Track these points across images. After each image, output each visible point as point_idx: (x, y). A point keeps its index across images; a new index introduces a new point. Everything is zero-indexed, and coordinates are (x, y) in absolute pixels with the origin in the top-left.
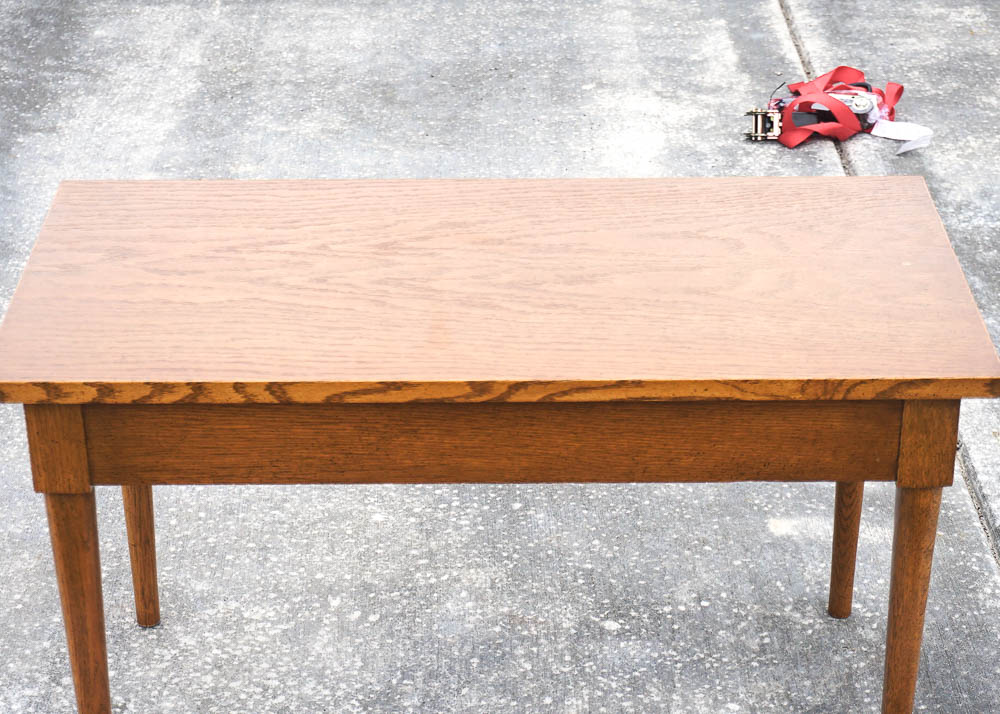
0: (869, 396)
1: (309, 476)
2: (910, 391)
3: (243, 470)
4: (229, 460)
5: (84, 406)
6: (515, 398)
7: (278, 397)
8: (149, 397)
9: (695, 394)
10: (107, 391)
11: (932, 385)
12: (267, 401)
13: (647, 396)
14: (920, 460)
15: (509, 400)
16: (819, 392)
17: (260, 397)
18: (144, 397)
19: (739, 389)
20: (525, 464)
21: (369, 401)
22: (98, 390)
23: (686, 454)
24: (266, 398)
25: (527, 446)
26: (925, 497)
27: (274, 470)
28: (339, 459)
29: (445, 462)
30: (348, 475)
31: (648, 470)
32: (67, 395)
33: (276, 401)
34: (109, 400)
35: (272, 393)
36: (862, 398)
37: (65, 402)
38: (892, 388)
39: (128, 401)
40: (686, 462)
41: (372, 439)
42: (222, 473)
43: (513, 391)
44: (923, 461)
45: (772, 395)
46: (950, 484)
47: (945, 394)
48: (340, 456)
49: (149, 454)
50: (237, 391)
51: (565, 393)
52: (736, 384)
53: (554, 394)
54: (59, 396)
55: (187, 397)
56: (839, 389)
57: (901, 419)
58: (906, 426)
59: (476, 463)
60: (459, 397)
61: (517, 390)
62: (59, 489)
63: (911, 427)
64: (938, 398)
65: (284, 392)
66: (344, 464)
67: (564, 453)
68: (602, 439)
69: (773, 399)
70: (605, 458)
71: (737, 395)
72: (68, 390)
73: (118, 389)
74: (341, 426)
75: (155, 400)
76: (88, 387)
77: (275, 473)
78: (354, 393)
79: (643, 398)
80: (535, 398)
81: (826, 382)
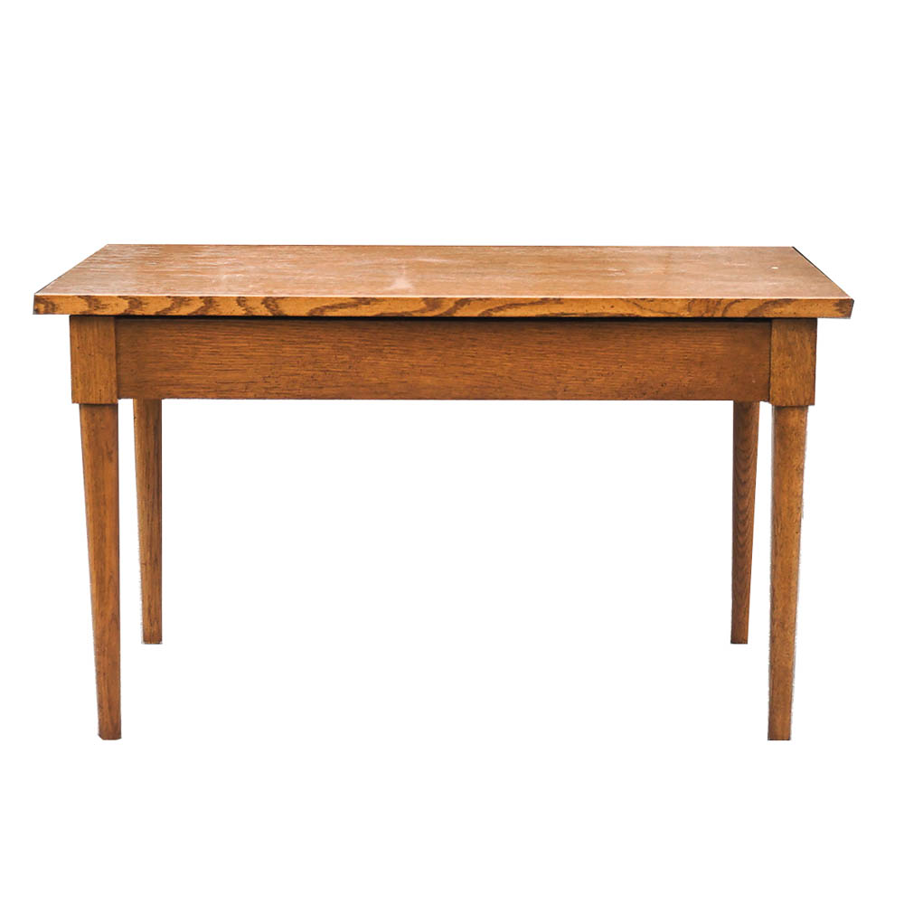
0: (743, 314)
1: (294, 392)
2: (775, 310)
3: (241, 386)
4: (230, 376)
5: (117, 317)
6: (460, 313)
7: (272, 310)
8: (169, 309)
9: (604, 311)
10: (136, 303)
11: (793, 304)
12: (263, 314)
13: (565, 312)
14: (787, 381)
15: (455, 315)
16: (703, 309)
17: (257, 310)
18: (166, 309)
19: (638, 306)
20: (468, 383)
21: (344, 315)
22: (130, 303)
23: (598, 374)
24: (262, 311)
25: (470, 365)
26: (793, 416)
27: (266, 385)
28: (319, 376)
29: (404, 380)
30: (325, 391)
31: (568, 389)
32: (105, 307)
33: (270, 314)
34: (138, 312)
35: (267, 306)
36: (738, 316)
37: (102, 314)
38: (761, 307)
39: (152, 313)
40: (598, 381)
41: (346, 358)
42: (225, 387)
43: (459, 307)
44: (790, 380)
45: (665, 312)
46: (813, 404)
47: (803, 313)
48: (320, 373)
49: (166, 370)
50: (239, 304)
51: (500, 309)
52: (636, 302)
53: (491, 310)
54: (98, 308)
55: (199, 309)
56: (719, 307)
57: (770, 344)
58: (775, 348)
59: (428, 381)
60: (415, 311)
61: (462, 306)
62: (92, 400)
63: (778, 349)
64: (798, 316)
65: (277, 307)
66: (324, 381)
67: (500, 373)
68: (530, 360)
69: (667, 316)
70: (533, 377)
71: (638, 312)
72: (105, 302)
73: (145, 302)
74: (321, 346)
75: (175, 313)
76: (121, 299)
77: (266, 388)
78: (332, 307)
79: (562, 314)
80: (476, 314)
81: (708, 300)
